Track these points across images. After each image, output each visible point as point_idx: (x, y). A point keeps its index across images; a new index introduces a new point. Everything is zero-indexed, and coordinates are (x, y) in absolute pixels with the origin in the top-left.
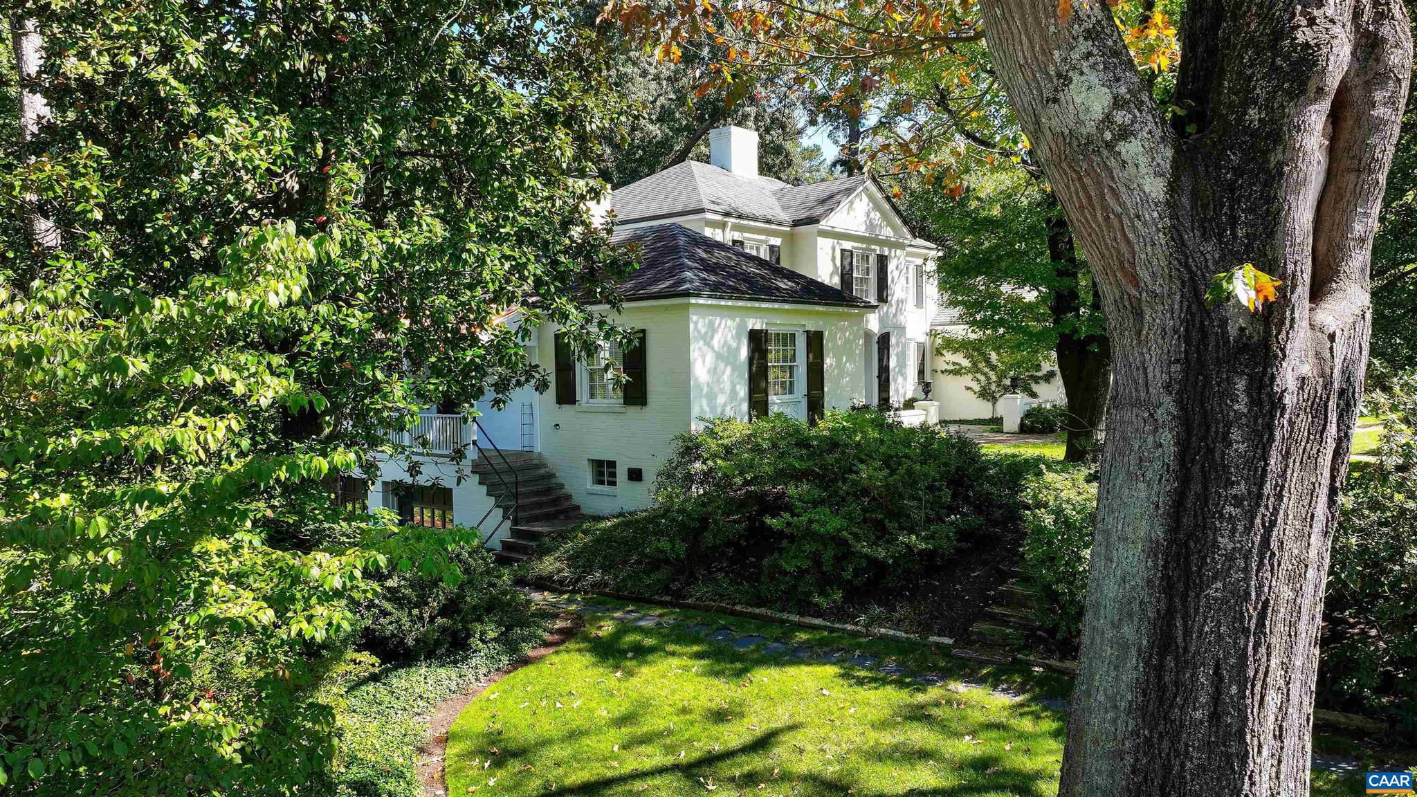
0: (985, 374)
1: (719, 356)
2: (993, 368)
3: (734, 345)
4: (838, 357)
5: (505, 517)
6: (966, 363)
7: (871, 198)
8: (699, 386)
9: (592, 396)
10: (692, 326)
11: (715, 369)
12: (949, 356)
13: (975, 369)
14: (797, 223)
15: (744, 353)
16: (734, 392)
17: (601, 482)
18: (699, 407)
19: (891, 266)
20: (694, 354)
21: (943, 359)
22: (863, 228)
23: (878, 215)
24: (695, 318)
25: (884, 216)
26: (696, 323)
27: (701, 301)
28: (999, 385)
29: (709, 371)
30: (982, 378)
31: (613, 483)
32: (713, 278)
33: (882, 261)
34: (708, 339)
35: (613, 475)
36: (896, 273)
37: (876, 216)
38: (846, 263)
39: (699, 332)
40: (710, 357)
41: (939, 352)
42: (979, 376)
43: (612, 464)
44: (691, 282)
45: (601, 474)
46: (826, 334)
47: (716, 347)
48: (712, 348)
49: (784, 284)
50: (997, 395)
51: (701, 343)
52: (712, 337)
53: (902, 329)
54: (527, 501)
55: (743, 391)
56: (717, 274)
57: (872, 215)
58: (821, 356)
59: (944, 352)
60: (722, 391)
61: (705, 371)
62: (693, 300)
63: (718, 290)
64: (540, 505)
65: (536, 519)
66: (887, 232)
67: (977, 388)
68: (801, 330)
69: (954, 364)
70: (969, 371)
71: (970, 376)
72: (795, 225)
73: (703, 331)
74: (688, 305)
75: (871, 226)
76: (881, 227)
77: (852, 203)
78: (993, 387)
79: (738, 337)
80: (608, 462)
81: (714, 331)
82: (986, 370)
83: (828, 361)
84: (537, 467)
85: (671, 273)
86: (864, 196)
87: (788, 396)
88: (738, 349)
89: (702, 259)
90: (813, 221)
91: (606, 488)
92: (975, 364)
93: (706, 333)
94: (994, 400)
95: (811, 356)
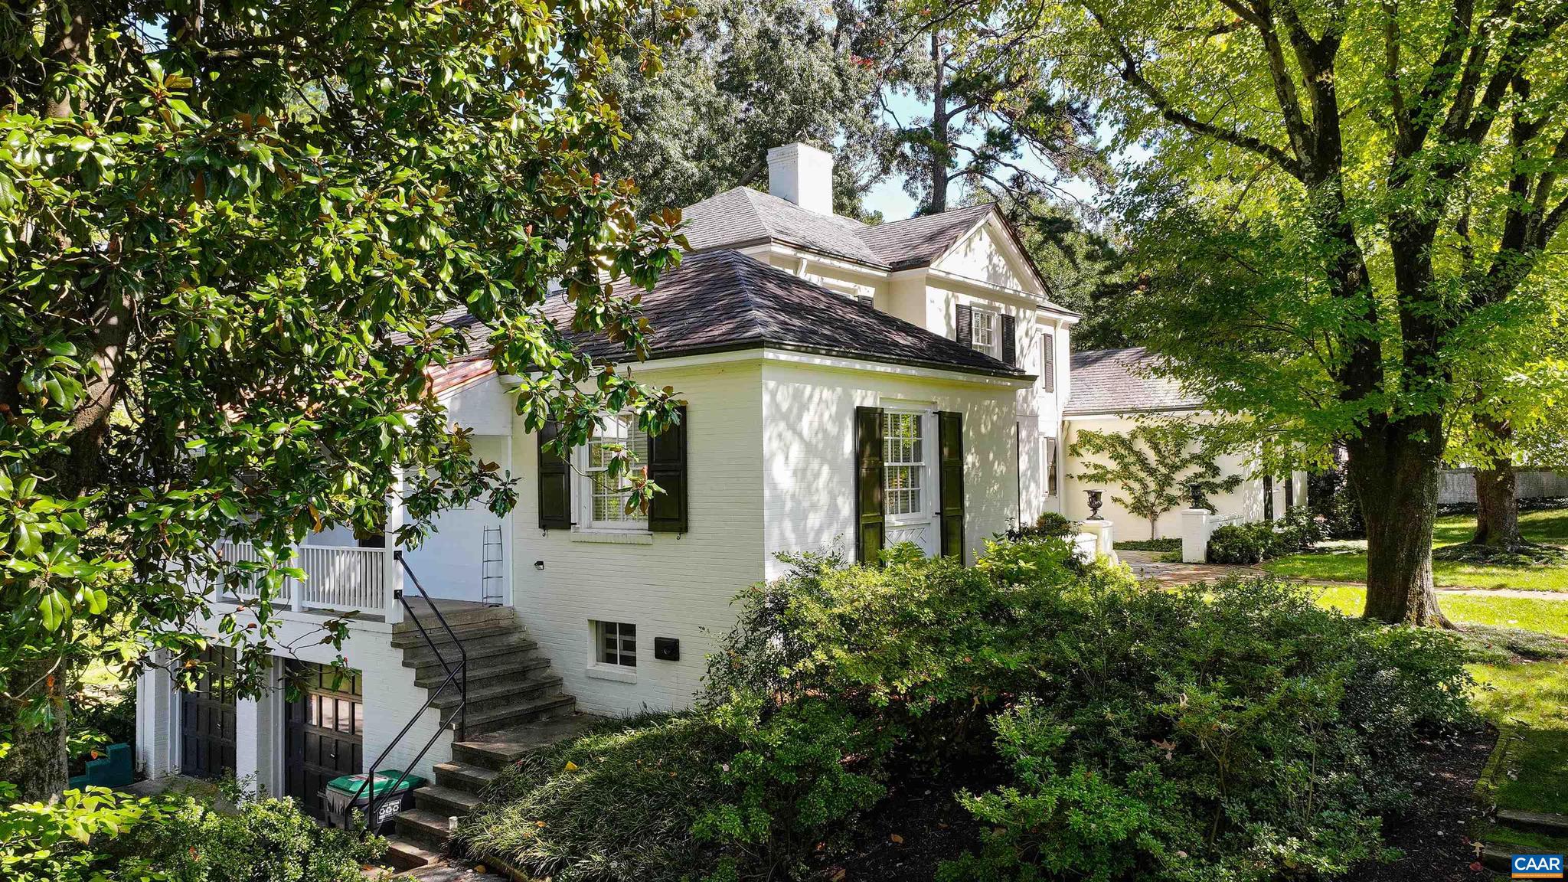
0: (1141, 481)
1: (809, 449)
2: (1152, 472)
3: (833, 430)
4: (982, 453)
5: (444, 726)
6: (1113, 465)
7: (995, 238)
8: (778, 498)
9: (598, 516)
10: (766, 398)
11: (804, 470)
12: (1088, 456)
13: (1125, 473)
14: (897, 267)
15: (848, 445)
16: (833, 509)
17: (610, 659)
18: (780, 534)
19: (1020, 332)
20: (770, 444)
21: (1081, 459)
22: (984, 276)
23: (1003, 262)
24: (772, 384)
25: (1010, 262)
26: (773, 394)
27: (783, 356)
28: (1159, 495)
29: (795, 472)
30: (1136, 486)
31: (630, 661)
32: (797, 322)
33: (1008, 323)
34: (792, 418)
35: (631, 646)
36: (1026, 341)
37: (1000, 261)
38: (964, 323)
39: (777, 406)
40: (796, 451)
41: (1074, 451)
42: (1132, 483)
43: (629, 629)
44: (764, 324)
45: (611, 644)
46: (966, 417)
47: (806, 433)
48: (800, 435)
49: (903, 340)
50: (1158, 509)
51: (782, 425)
52: (800, 417)
53: (1034, 417)
54: (486, 693)
55: (846, 507)
56: (802, 318)
57: (995, 260)
58: (958, 453)
59: (1082, 451)
60: (814, 507)
61: (790, 473)
62: (769, 354)
63: (807, 342)
64: (507, 699)
65: (500, 724)
66: (1013, 285)
67: (1129, 499)
68: (930, 410)
69: (1096, 467)
70: (1117, 476)
71: (1119, 483)
72: (894, 270)
73: (785, 407)
74: (759, 363)
75: (994, 275)
76: (1007, 278)
77: (970, 240)
78: (1152, 498)
79: (838, 419)
80: (622, 625)
81: (804, 407)
82: (1142, 475)
83: (970, 459)
84: (507, 632)
85: (729, 312)
86: (985, 235)
87: (910, 515)
88: (839, 438)
89: (776, 297)
90: (921, 262)
91: (617, 670)
92: (1125, 467)
93: (790, 409)
94: (1154, 516)
95: (946, 451)
